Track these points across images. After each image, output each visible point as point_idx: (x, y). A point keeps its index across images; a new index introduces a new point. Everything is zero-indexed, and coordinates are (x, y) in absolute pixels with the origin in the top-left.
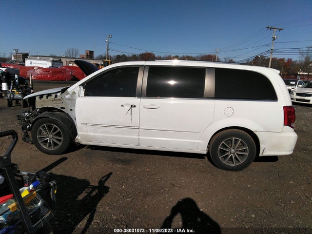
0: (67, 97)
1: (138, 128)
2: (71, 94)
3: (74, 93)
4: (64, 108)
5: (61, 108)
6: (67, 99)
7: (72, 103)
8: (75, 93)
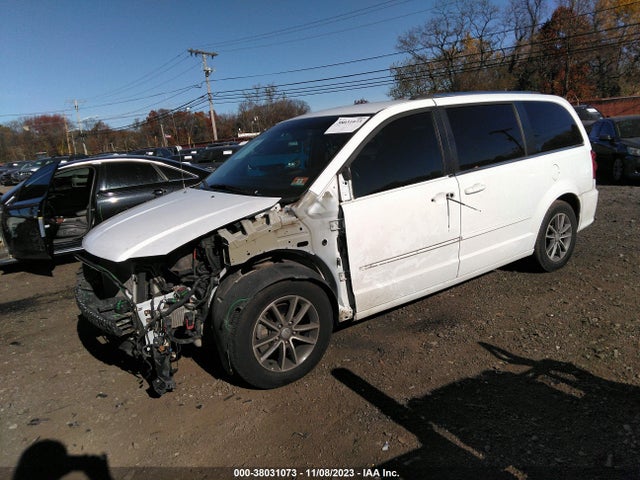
0: (312, 210)
1: (460, 239)
2: (320, 199)
3: (328, 195)
4: (305, 244)
5: (300, 245)
6: (311, 217)
7: (323, 223)
8: (331, 196)
